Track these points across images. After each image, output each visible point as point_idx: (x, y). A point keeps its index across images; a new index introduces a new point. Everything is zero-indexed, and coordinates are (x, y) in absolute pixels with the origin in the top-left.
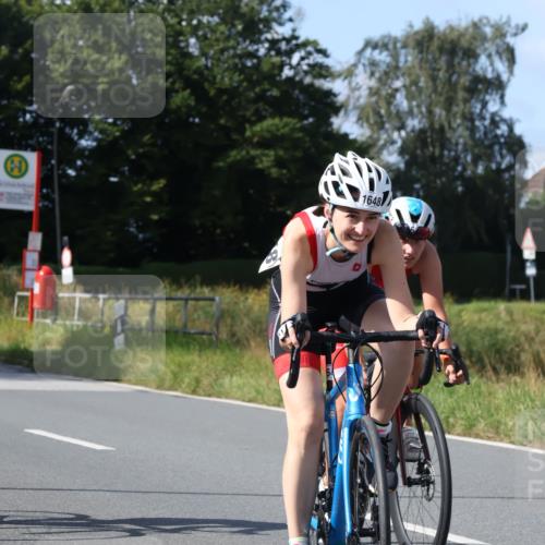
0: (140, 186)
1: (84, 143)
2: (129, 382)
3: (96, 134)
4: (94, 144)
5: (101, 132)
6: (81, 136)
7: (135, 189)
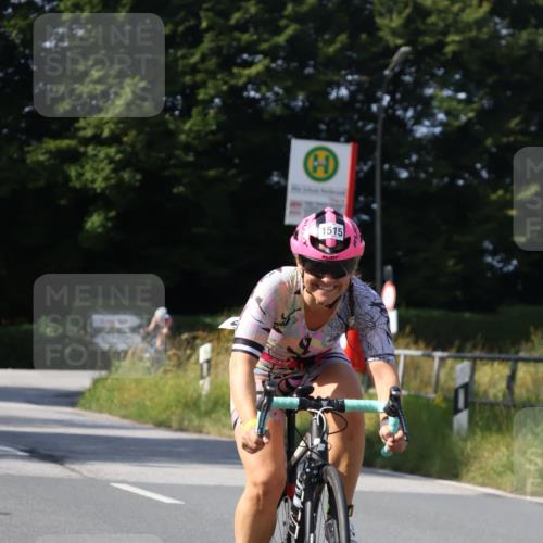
0: (500, 193)
1: (422, 131)
2: (472, 481)
3: (441, 117)
4: (438, 130)
5: (448, 113)
6: (418, 120)
7: (494, 197)
